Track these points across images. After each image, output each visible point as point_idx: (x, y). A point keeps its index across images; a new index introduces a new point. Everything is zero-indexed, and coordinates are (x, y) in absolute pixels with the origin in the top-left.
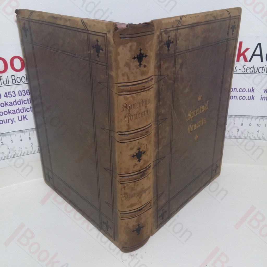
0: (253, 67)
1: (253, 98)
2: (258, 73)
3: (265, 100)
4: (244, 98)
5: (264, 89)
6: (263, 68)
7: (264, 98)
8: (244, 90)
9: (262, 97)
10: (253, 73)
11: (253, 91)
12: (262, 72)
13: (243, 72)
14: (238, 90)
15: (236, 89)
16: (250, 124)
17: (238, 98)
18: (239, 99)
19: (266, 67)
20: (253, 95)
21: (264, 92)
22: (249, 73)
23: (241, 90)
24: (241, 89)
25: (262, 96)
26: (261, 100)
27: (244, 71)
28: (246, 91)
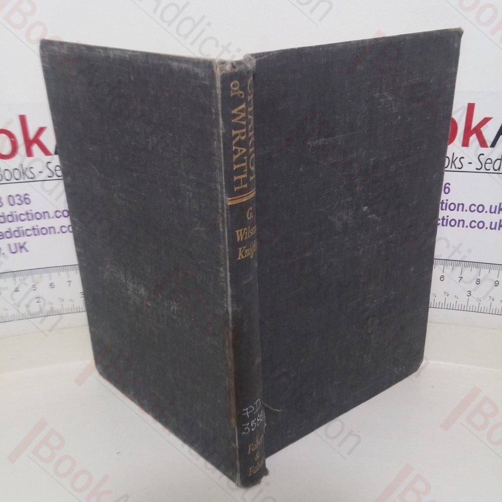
0: (501, 160)
8: (480, 209)
13: (477, 169)
14: (467, 207)
15: (463, 204)
16: (497, 282)
17: (467, 223)
18: (469, 226)
22: (493, 171)
23: (473, 208)
24: (473, 206)
27: (479, 168)
28: (485, 210)
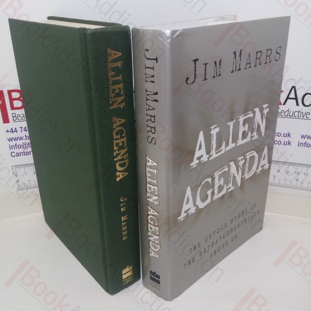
0: (288, 111)
1: (289, 143)
2: (293, 117)
3: (303, 146)
4: (279, 143)
5: (301, 135)
6: (299, 112)
7: (302, 144)
8: (279, 134)
9: (300, 143)
10: (289, 117)
11: (289, 136)
12: (298, 117)
16: (288, 172)
19: (302, 111)
20: (289, 141)
21: (302, 138)
22: (284, 116)
25: (299, 141)
26: (298, 146)
28: (281, 135)
